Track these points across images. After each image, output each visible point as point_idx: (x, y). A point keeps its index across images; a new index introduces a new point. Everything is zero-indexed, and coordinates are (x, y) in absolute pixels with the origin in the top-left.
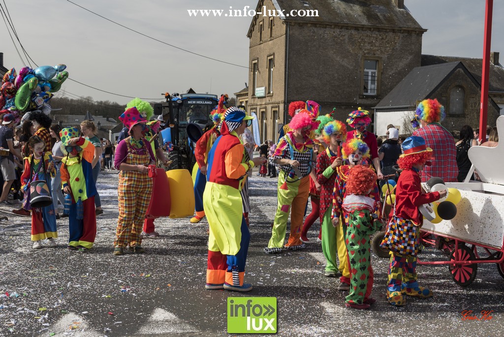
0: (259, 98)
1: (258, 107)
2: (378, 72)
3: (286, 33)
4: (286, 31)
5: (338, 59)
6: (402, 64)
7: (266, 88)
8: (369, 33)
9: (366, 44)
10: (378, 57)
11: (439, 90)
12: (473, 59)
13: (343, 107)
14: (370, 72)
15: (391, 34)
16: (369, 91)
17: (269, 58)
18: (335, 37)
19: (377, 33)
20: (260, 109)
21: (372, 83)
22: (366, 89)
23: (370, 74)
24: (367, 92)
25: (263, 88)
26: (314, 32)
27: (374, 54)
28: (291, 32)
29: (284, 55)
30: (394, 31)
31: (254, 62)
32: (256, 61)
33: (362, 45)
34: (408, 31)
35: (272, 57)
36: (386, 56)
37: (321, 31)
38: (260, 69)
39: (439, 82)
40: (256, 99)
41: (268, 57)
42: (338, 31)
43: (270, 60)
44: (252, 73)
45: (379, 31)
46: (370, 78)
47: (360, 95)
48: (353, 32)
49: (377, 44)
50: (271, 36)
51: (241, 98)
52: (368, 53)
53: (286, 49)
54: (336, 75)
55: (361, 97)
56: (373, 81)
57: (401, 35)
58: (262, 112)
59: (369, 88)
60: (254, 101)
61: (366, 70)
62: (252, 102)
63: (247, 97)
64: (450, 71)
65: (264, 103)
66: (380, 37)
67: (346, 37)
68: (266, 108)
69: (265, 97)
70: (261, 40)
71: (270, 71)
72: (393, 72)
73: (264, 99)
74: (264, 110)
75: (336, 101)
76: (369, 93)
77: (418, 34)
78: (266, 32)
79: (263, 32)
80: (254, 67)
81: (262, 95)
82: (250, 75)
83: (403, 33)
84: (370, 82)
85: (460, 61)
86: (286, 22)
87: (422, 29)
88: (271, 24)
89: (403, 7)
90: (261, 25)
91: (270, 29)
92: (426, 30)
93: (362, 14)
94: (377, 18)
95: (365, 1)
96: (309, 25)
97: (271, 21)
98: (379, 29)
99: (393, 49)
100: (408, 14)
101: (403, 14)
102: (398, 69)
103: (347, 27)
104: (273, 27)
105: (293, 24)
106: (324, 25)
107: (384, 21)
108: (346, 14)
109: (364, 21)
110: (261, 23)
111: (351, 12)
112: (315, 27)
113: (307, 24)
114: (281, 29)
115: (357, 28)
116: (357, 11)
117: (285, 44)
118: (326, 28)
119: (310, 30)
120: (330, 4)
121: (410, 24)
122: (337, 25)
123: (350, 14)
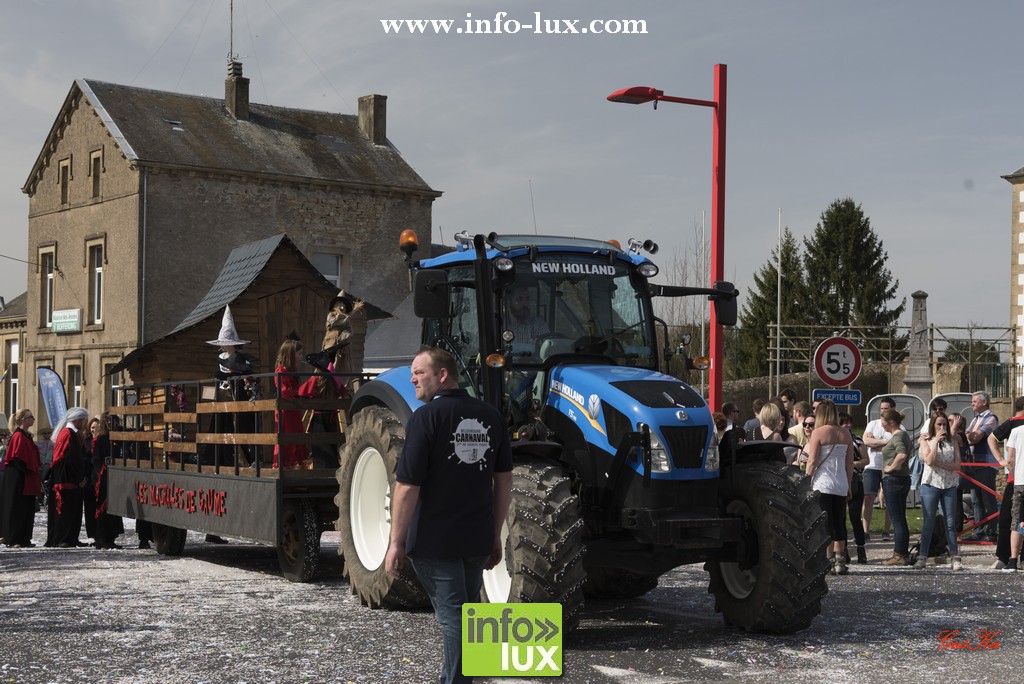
0: (60, 334)
1: (59, 357)
2: (343, 280)
3: (141, 191)
4: (141, 186)
7: (81, 312)
8: (321, 196)
9: (316, 221)
10: (342, 248)
15: (367, 200)
17: (90, 244)
18: (249, 202)
19: (338, 196)
20: (65, 360)
25: (76, 312)
26: (202, 190)
27: (334, 243)
28: (152, 189)
29: (137, 239)
30: (373, 193)
31: (43, 251)
32: (51, 249)
33: (307, 220)
34: (404, 194)
35: (101, 241)
36: (359, 247)
37: (218, 189)
38: (62, 268)
40: (52, 338)
41: (86, 240)
42: (254, 189)
43: (92, 248)
44: (39, 276)
45: (341, 193)
48: (288, 192)
49: (339, 221)
50: (96, 194)
52: (321, 240)
53: (140, 227)
57: (389, 203)
58: (73, 367)
60: (46, 341)
63: (17, 330)
65: (76, 346)
66: (346, 206)
67: (273, 203)
68: (82, 357)
69: (80, 333)
70: (64, 202)
71: (92, 272)
73: (77, 337)
74: (77, 362)
77: (423, 202)
78: (81, 184)
79: (70, 183)
80: (46, 263)
81: (73, 326)
82: (31, 280)
83: (392, 198)
86: (141, 165)
87: (431, 190)
88: (96, 168)
89: (386, 142)
90: (65, 168)
91: (91, 179)
92: (439, 194)
93: (300, 154)
94: (334, 164)
95: (303, 125)
96: (192, 174)
97: (97, 160)
98: (342, 189)
99: (373, 232)
100: (397, 157)
101: (387, 157)
102: (385, 275)
103: (274, 182)
104: (102, 176)
105: (155, 171)
106: (224, 175)
107: (351, 172)
108: (268, 152)
109: (309, 171)
110: (66, 163)
111: (277, 148)
112: (207, 178)
113: (188, 171)
114: (124, 179)
115: (295, 185)
116: (288, 145)
117: (137, 216)
118: (228, 181)
119: (195, 186)
120: (228, 128)
121: (405, 179)
122: (252, 177)
123: (275, 152)
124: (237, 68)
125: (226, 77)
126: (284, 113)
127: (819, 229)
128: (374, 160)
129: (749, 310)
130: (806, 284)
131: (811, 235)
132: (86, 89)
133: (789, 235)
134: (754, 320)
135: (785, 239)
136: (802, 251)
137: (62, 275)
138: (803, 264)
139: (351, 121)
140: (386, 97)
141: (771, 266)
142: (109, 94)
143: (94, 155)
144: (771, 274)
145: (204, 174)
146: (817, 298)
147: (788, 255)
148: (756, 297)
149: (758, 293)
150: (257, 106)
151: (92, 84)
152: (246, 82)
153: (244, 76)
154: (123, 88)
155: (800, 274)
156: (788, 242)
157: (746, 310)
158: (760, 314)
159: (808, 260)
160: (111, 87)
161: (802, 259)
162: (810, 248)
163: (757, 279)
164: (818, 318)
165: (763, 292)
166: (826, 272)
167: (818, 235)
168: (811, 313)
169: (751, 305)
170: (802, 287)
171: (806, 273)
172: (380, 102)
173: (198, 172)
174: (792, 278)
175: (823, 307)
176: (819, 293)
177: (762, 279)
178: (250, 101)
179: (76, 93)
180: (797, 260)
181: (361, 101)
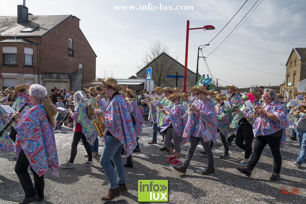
17: (294, 72)
20: (289, 90)
25: (291, 83)
28: (303, 63)
29: (300, 71)
60: (287, 87)
65: (291, 88)
70: (291, 67)
71: (294, 77)
79: (292, 64)
82: (286, 78)
86: (301, 60)
114: (299, 62)
117: (301, 68)
143: (295, 59)
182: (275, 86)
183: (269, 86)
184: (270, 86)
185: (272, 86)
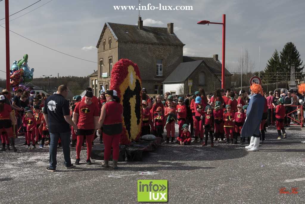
0: (104, 78)
1: (104, 83)
2: (163, 65)
3: (119, 47)
4: (119, 45)
5: (144, 59)
6: (174, 61)
7: (108, 73)
8: (158, 46)
9: (157, 52)
10: (163, 58)
11: (194, 73)
12: (206, 58)
13: (147, 82)
14: (159, 65)
15: (168, 46)
16: (159, 74)
17: (109, 58)
18: (142, 48)
19: (162, 46)
20: (105, 83)
21: (160, 70)
22: (157, 73)
23: (159, 66)
24: (158, 75)
25: (107, 73)
26: (132, 46)
27: (161, 56)
28: (121, 46)
29: (118, 57)
30: (170, 45)
31: (100, 60)
32: (102, 60)
33: (155, 52)
34: (177, 45)
35: (111, 58)
36: (166, 57)
37: (135, 45)
38: (104, 64)
39: (194, 70)
40: (103, 79)
41: (108, 58)
42: (143, 45)
43: (110, 59)
44: (100, 65)
45: (162, 45)
46: (159, 68)
47: (155, 76)
48: (151, 46)
49: (162, 52)
50: (110, 48)
51: (92, 78)
52: (158, 56)
53: (119, 54)
54: (143, 67)
55: (155, 77)
56: (161, 70)
57: (173, 47)
58: (106, 85)
59: (159, 72)
60: (101, 79)
61: (157, 64)
62: (100, 80)
63: (97, 77)
64: (198, 65)
65: (107, 80)
66: (164, 48)
67: (147, 48)
68: (108, 83)
69: (108, 78)
70: (104, 49)
71: (110, 64)
72: (170, 65)
73: (107, 79)
74: (107, 84)
75: (144, 79)
76: (159, 75)
77: (181, 47)
78: (107, 45)
79: (105, 45)
80: (101, 63)
81: (106, 76)
82: (98, 66)
83: (174, 46)
84: (159, 70)
85: (202, 60)
86: (118, 41)
87: (183, 44)
88: (110, 42)
89: (173, 33)
90: (104, 42)
91: (109, 44)
92: (185, 45)
93: (154, 37)
94: (161, 39)
95: (155, 31)
96: (130, 42)
97: (110, 40)
98: (163, 45)
99: (170, 54)
100: (176, 37)
101: (173, 37)
102: (172, 63)
103: (148, 44)
104: (111, 43)
105: (122, 42)
106: (137, 42)
107: (165, 41)
108: (147, 37)
109: (156, 41)
110: (104, 41)
111: (149, 36)
112: (133, 43)
113: (129, 42)
114: (115, 44)
115: (152, 44)
116: (151, 35)
117: (118, 52)
118: (137, 44)
119: (130, 45)
120: (138, 32)
121: (177, 42)
122: (143, 43)
123: (148, 37)
124: (140, 18)
125: (138, 21)
126: (151, 28)
127: (284, 49)
128: (170, 37)
129: (267, 68)
130: (280, 62)
131: (282, 51)
132: (108, 24)
133: (276, 51)
134: (268, 71)
135: (275, 52)
136: (279, 55)
137: (104, 65)
138: (280, 58)
139: (166, 29)
140: (173, 23)
141: (272, 58)
142: (113, 25)
143: (109, 39)
144: (272, 60)
145: (132, 42)
146: (283, 66)
147: (276, 55)
148: (268, 65)
149: (269, 65)
150: (145, 27)
151: (109, 23)
152: (142, 21)
153: (142, 20)
154: (116, 24)
155: (279, 60)
156: (276, 53)
157: (266, 69)
158: (269, 69)
159: (281, 57)
160: (113, 24)
161: (279, 56)
162: (281, 54)
163: (269, 61)
164: (283, 70)
165: (270, 64)
166: (285, 59)
167: (283, 51)
168: (282, 69)
169: (267, 67)
170: (280, 63)
171: (280, 60)
172: (172, 25)
173: (131, 42)
174: (277, 61)
175: (284, 68)
176: (284, 64)
177: (270, 61)
178: (143, 25)
179: (106, 26)
180: (278, 57)
181: (168, 24)
182: (67, 76)
183: (57, 77)
184: (59, 76)
185: (62, 77)
